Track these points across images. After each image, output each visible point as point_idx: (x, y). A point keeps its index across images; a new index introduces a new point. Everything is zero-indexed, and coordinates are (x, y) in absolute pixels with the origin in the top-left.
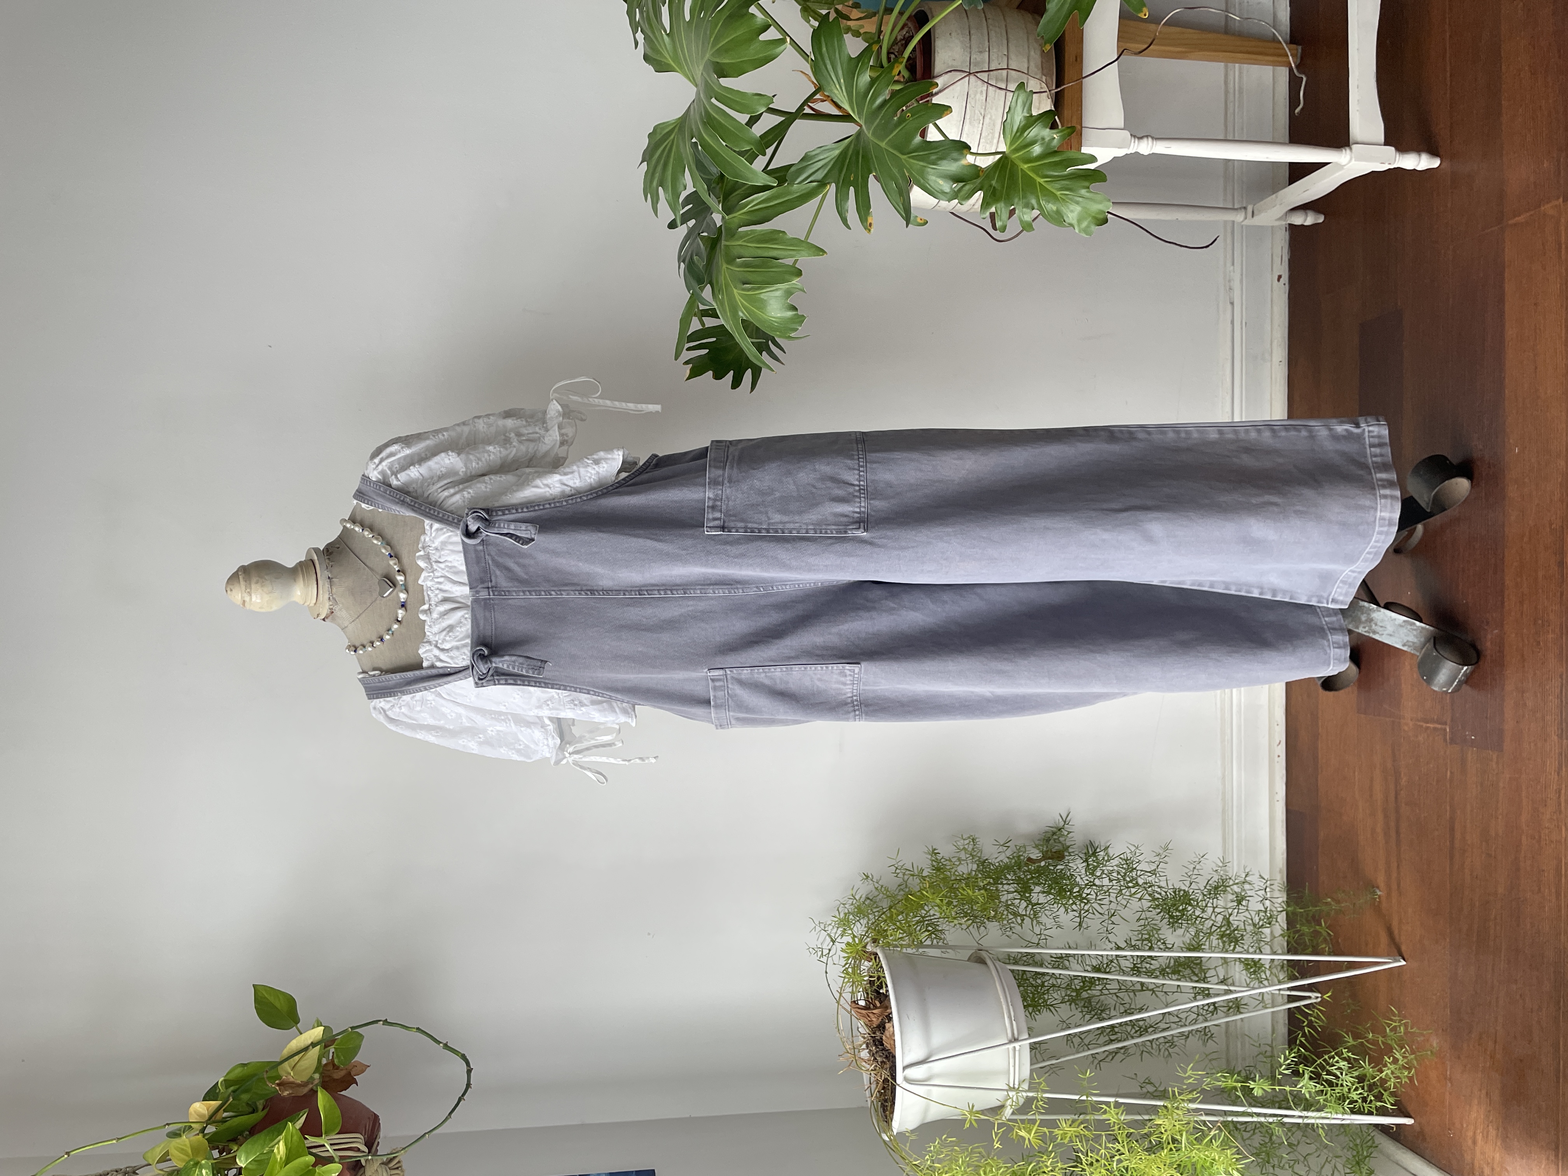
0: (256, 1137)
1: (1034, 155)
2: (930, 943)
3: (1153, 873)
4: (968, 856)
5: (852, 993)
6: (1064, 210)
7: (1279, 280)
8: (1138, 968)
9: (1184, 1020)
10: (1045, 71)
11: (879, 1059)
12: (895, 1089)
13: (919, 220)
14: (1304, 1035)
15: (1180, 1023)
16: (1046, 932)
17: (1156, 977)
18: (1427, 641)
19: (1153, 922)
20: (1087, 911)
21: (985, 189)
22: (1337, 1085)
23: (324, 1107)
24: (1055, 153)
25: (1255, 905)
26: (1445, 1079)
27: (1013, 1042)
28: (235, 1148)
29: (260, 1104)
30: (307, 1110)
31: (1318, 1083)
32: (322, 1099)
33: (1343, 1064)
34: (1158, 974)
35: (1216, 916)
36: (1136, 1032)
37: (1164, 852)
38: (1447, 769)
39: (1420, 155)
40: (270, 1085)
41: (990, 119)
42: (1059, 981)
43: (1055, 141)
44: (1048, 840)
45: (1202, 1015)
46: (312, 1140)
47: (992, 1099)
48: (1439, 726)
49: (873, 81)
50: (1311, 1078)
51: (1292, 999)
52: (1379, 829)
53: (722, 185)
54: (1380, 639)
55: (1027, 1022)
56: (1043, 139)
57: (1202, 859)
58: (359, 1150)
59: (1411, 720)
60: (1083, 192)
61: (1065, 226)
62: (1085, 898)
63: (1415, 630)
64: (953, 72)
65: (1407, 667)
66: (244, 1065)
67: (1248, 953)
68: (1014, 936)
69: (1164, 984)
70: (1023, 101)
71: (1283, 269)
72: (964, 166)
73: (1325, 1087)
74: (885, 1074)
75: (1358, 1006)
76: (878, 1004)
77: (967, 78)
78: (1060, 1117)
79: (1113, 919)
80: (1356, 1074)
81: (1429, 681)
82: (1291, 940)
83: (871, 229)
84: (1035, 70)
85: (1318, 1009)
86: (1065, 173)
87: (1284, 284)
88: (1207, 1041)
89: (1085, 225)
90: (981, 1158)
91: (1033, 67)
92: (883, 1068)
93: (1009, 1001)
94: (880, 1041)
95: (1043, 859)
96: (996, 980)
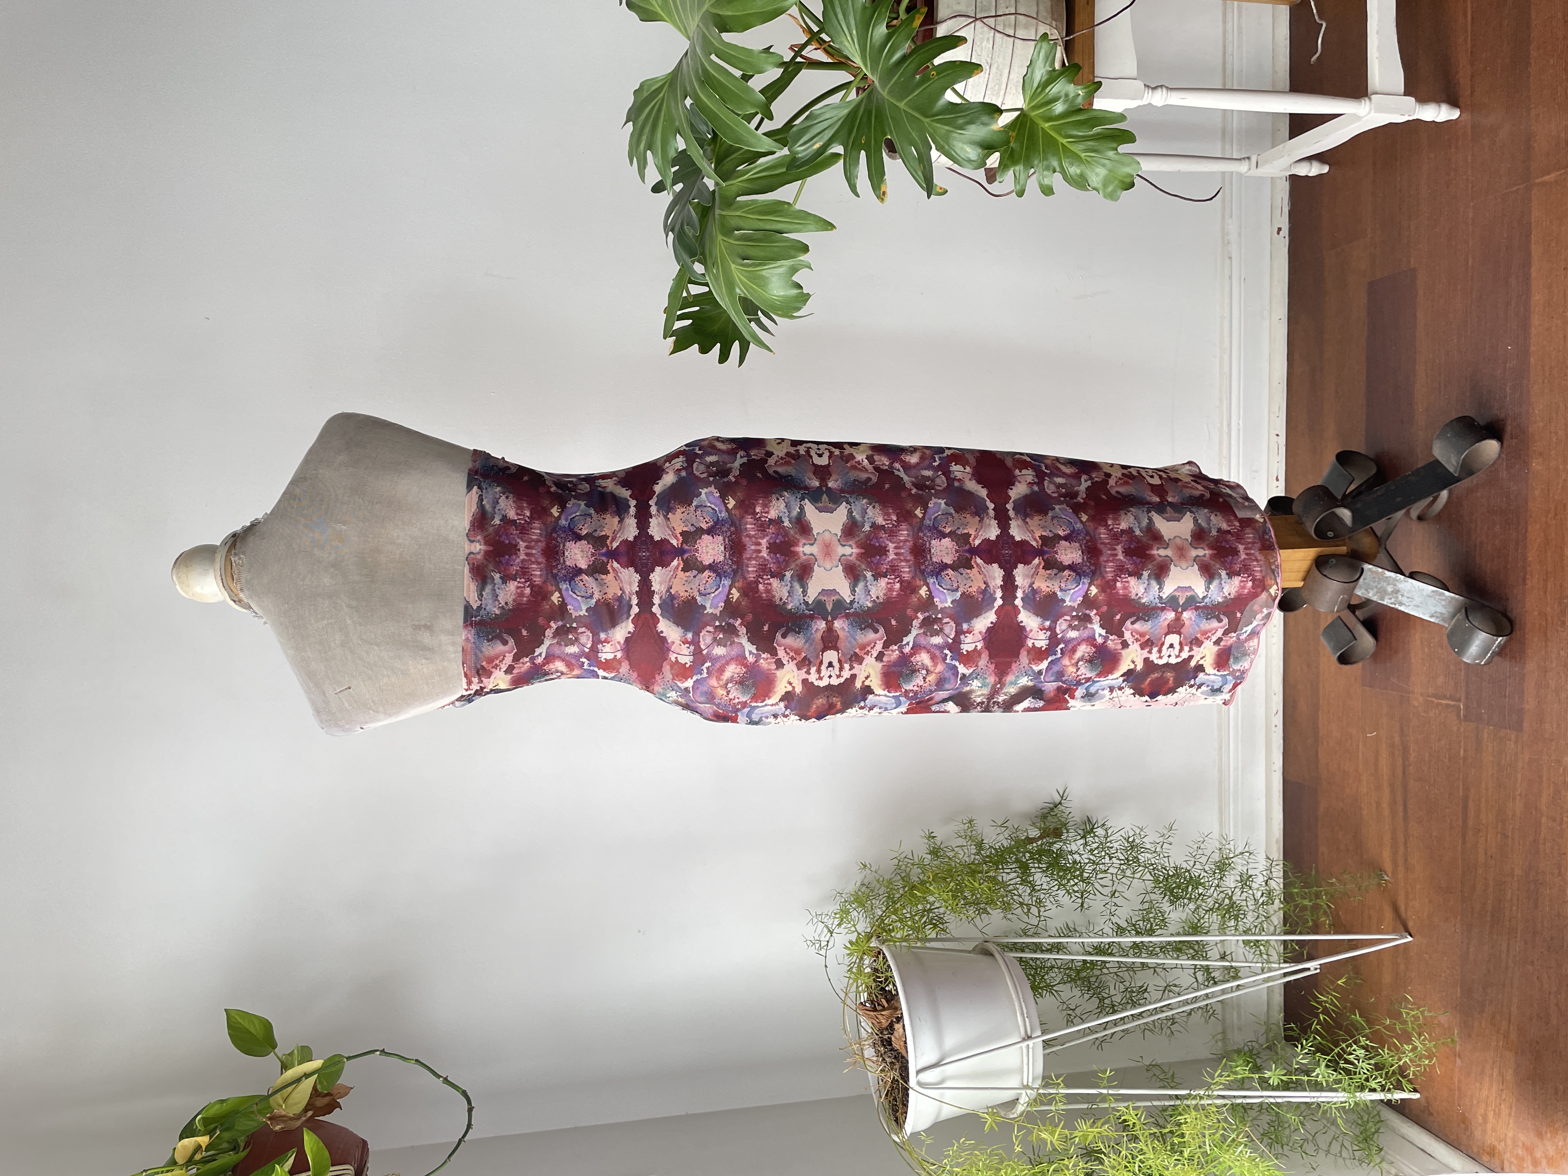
1: (1056, 113)
2: (934, 936)
3: (1157, 853)
4: (967, 840)
5: (858, 992)
6: (1088, 173)
7: (1278, 233)
10: (1055, 17)
11: (888, 1060)
12: (908, 1095)
13: (938, 190)
14: (1319, 1023)
16: (1045, 914)
20: (1088, 891)
21: (1003, 147)
23: (312, 1149)
24: (1079, 111)
26: (1455, 1055)
27: (1027, 1040)
29: (241, 1142)
30: (294, 1150)
31: (1335, 1071)
32: (310, 1142)
33: (1361, 1053)
34: (1159, 952)
35: (1219, 895)
37: (1169, 832)
38: (1460, 747)
39: (1440, 106)
40: (261, 1118)
43: (1080, 98)
44: (1045, 817)
48: (1452, 703)
49: (889, 37)
50: (1327, 1066)
52: (1385, 805)
53: (716, 147)
54: (1406, 611)
55: (1039, 1020)
56: (1067, 95)
57: (1206, 839)
59: (1422, 695)
60: (1111, 154)
61: (1089, 190)
63: (1441, 599)
64: (958, 18)
65: (1418, 642)
66: (222, 1101)
69: (1165, 963)
70: (1046, 55)
71: (1284, 222)
72: (995, 132)
73: (1343, 1075)
74: (895, 1074)
75: (1361, 979)
76: (886, 1005)
77: (973, 24)
79: (1116, 900)
80: (1374, 1062)
81: (1460, 653)
82: (1292, 914)
83: (885, 199)
84: (1045, 14)
85: (1332, 995)
86: (1091, 133)
87: (1284, 237)
88: (1210, 1018)
89: (1110, 189)
90: (1001, 1162)
91: (1043, 13)
92: (892, 1069)
93: (1021, 997)
94: (890, 1042)
95: (1041, 838)
96: (1006, 974)
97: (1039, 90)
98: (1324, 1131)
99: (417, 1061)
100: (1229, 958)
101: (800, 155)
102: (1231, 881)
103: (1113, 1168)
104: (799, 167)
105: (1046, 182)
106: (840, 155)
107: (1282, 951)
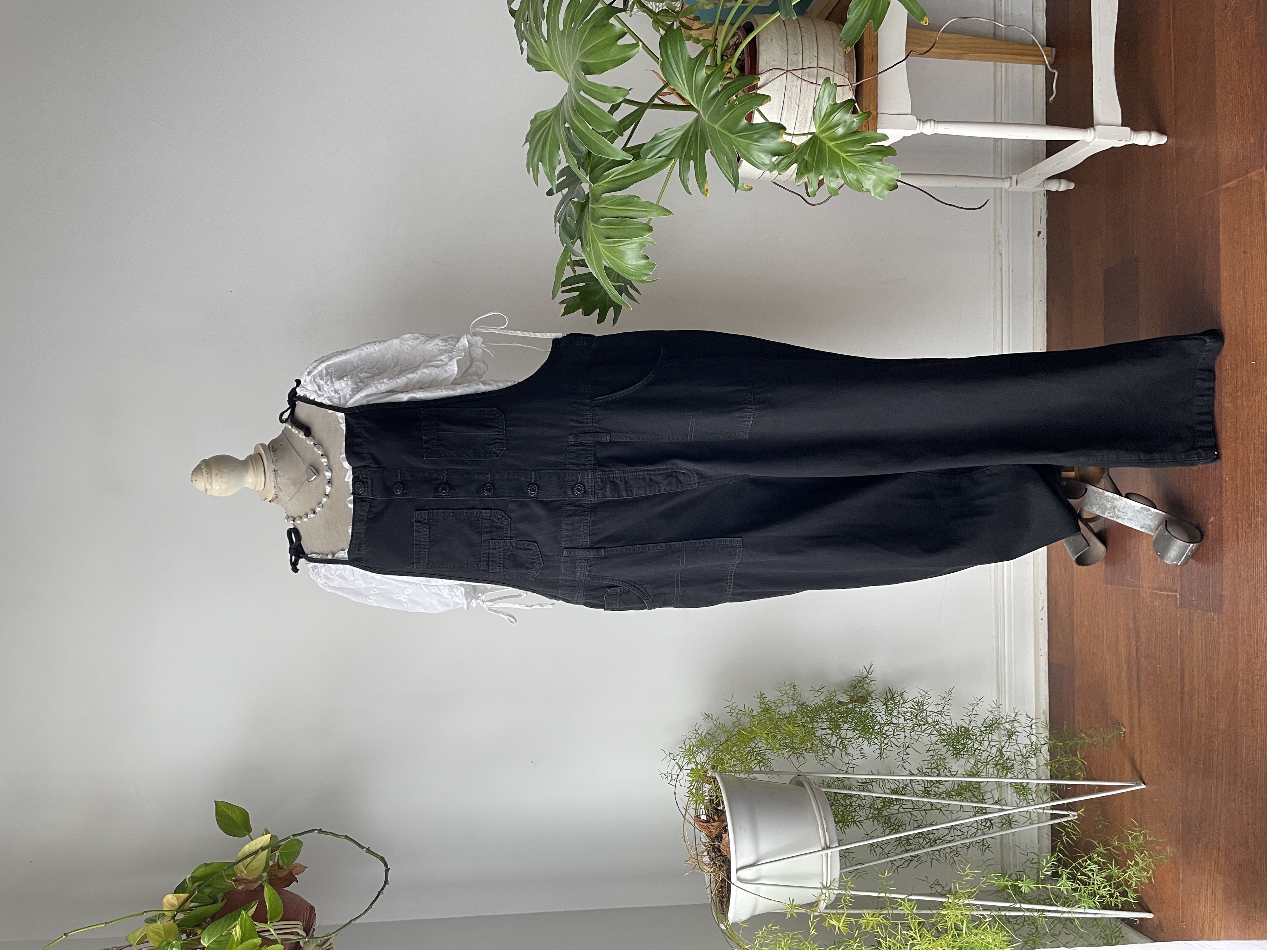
0: (216, 922)
1: (839, 134)
2: (759, 769)
3: (940, 713)
4: (789, 699)
5: (696, 809)
6: (862, 179)
7: (1038, 236)
8: (928, 791)
9: (965, 834)
10: (848, 69)
11: (717, 863)
12: (730, 887)
13: (745, 186)
14: (1062, 843)
15: (962, 836)
16: (853, 762)
17: (943, 799)
18: (1160, 524)
19: (940, 753)
20: (887, 744)
21: (799, 161)
22: (1089, 884)
23: (270, 898)
24: (855, 133)
25: (1022, 739)
26: (1179, 880)
27: (826, 849)
28: (199, 932)
29: (220, 896)
30: (257, 901)
32: (268, 893)
33: (1094, 867)
34: (945, 796)
35: (991, 748)
36: (927, 843)
37: (948, 697)
38: (1178, 628)
40: (227, 881)
41: (804, 107)
42: (864, 802)
43: (855, 124)
44: (855, 687)
45: (981, 829)
46: (260, 926)
47: (809, 896)
48: (1171, 594)
49: (708, 77)
51: (1054, 816)
52: (1124, 678)
53: (590, 159)
54: (1122, 523)
55: (837, 834)
56: (845, 122)
57: (979, 701)
58: (298, 934)
59: (1149, 588)
60: (878, 164)
61: (863, 191)
62: (884, 734)
63: (1149, 515)
64: (773, 70)
65: (1145, 546)
66: (207, 865)
67: (1017, 778)
68: (828, 765)
69: (949, 804)
70: (829, 93)
71: (1042, 226)
72: (781, 143)
73: (1079, 885)
74: (722, 875)
75: (1108, 822)
76: (717, 819)
77: (785, 75)
78: (864, 911)
79: (908, 750)
80: (1104, 875)
81: (1162, 556)
83: (707, 194)
84: (840, 68)
86: (863, 149)
87: (1043, 239)
89: (879, 190)
90: (800, 943)
91: (838, 67)
92: (720, 870)
93: (823, 816)
94: (718, 848)
95: (850, 702)
96: (812, 798)
97: (825, 118)
99: (349, 838)
105: (833, 186)
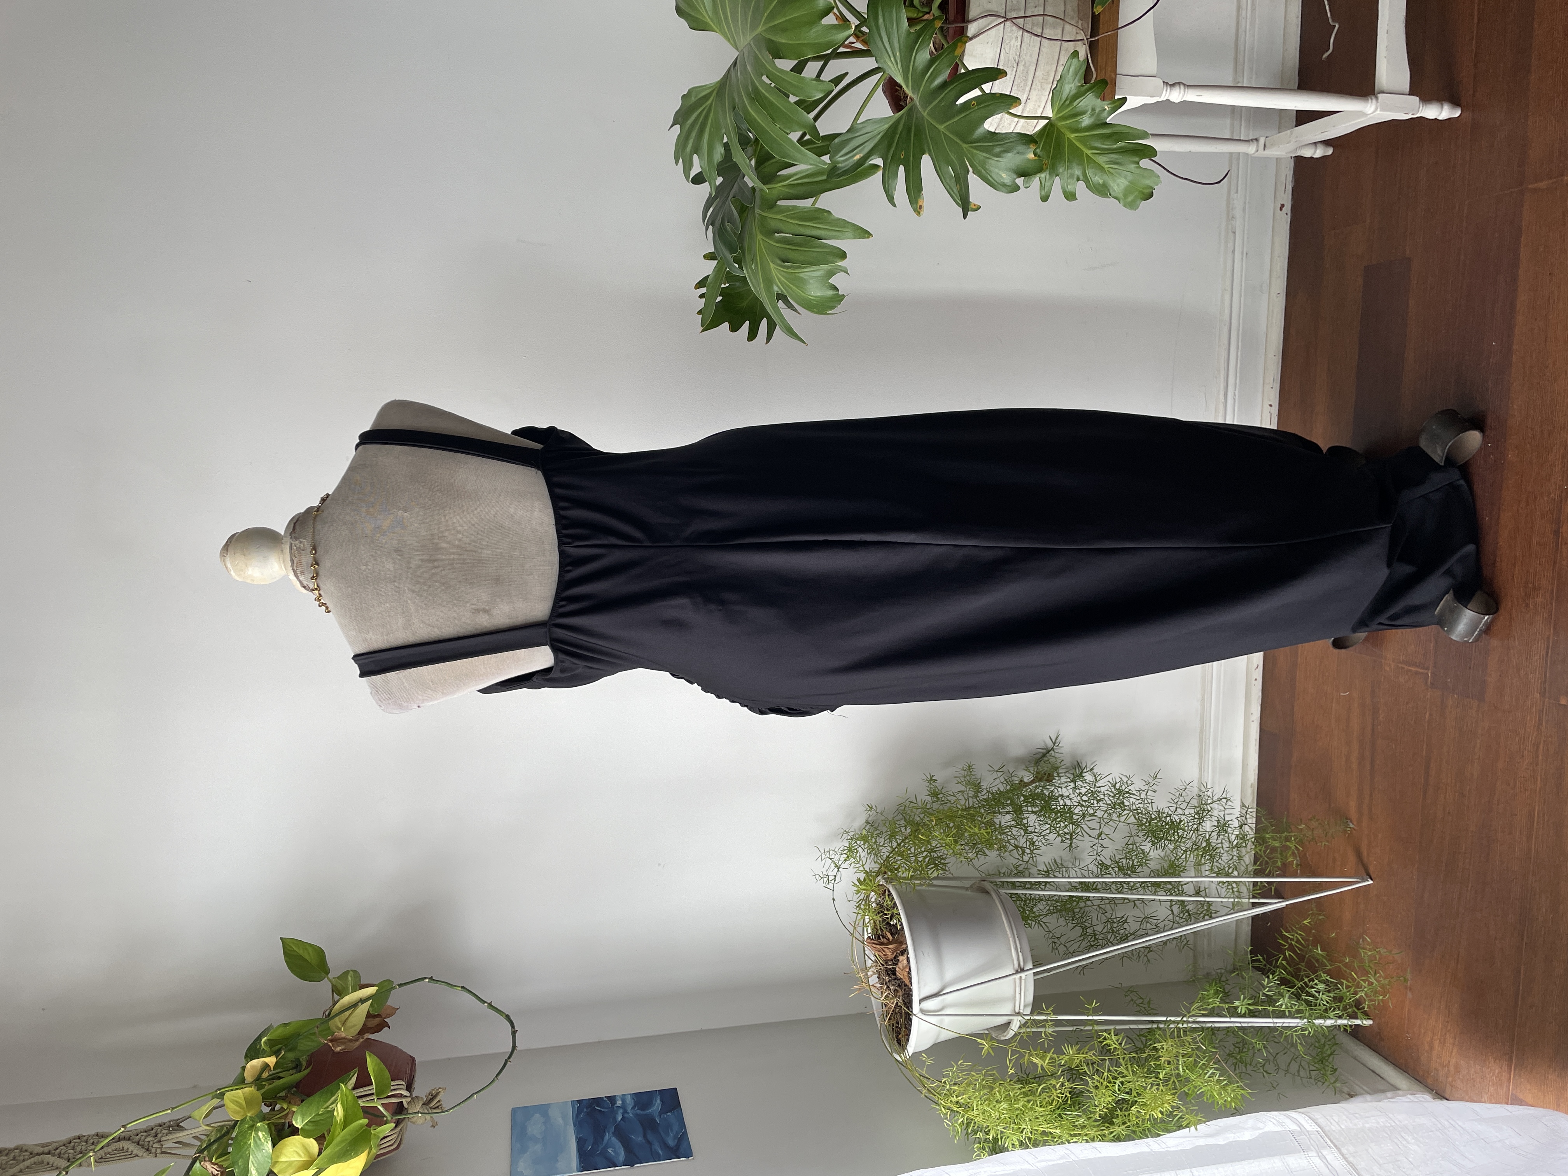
0: (309, 1097)
1: (1083, 125)
3: (1142, 800)
6: (1110, 181)
7: (1281, 209)
10: (1081, 17)
11: (892, 988)
12: (911, 1020)
13: (972, 206)
20: (1078, 833)
22: (1315, 1005)
23: (374, 1070)
24: (1104, 125)
26: (1406, 988)
27: (1020, 972)
29: (303, 1060)
30: (358, 1070)
31: (1297, 1001)
32: (371, 1062)
33: (1321, 986)
37: (1153, 781)
38: (1426, 711)
39: (1442, 105)
40: (321, 1041)
41: (1024, 66)
43: (1106, 111)
44: (1038, 762)
48: (1421, 671)
50: (1290, 998)
52: (1354, 758)
55: (1031, 954)
56: (1093, 110)
57: (1188, 787)
58: (403, 1094)
59: (1393, 661)
60: (1133, 167)
61: (1109, 198)
64: (989, 17)
70: (1075, 71)
71: (1286, 198)
72: (1030, 160)
74: (899, 1001)
76: (891, 938)
77: (1003, 25)
82: (1263, 854)
83: (921, 212)
84: (1072, 13)
85: (1297, 933)
86: (1115, 146)
87: (1287, 214)
88: (1183, 947)
89: (1130, 199)
90: (995, 1080)
91: (1070, 11)
92: (896, 997)
93: (1015, 933)
94: (894, 972)
95: (1033, 782)
96: (1002, 912)
97: (1068, 102)
98: (1285, 1052)
99: (463, 987)
100: (1203, 893)
101: (840, 165)
102: (1208, 826)
103: (1097, 1087)
104: (839, 176)
105: (1070, 188)
106: (876, 167)
107: (1251, 888)
